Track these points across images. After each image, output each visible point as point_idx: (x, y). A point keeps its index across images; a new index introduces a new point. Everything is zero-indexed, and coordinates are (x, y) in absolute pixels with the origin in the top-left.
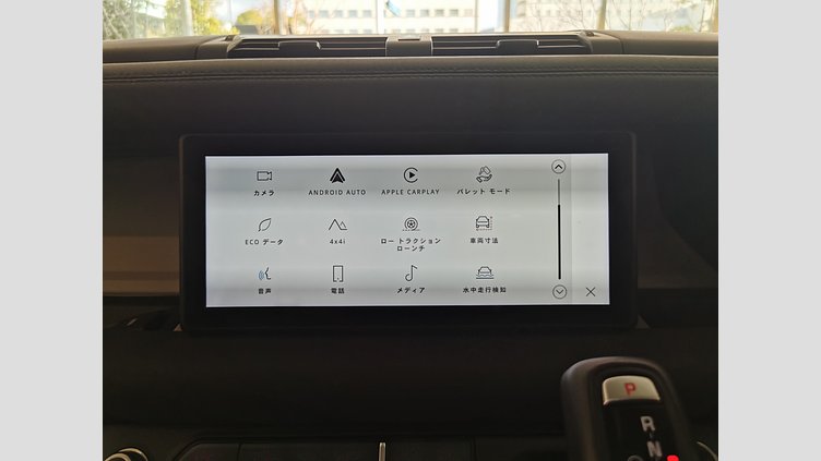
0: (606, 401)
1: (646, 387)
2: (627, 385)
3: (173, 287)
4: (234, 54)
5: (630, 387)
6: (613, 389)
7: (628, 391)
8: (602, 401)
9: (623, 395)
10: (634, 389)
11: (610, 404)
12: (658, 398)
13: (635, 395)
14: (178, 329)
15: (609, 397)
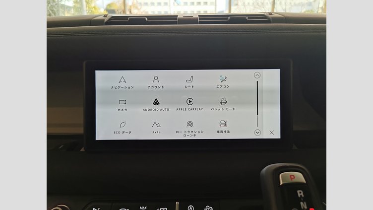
0: (281, 183)
1: (299, 177)
2: (291, 176)
3: (81, 131)
4: (108, 23)
5: (292, 177)
6: (284, 178)
7: (291, 179)
8: (280, 183)
9: (289, 181)
10: (294, 178)
11: (283, 184)
12: (305, 182)
13: (294, 180)
14: (83, 150)
15: (283, 182)
